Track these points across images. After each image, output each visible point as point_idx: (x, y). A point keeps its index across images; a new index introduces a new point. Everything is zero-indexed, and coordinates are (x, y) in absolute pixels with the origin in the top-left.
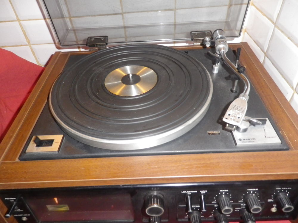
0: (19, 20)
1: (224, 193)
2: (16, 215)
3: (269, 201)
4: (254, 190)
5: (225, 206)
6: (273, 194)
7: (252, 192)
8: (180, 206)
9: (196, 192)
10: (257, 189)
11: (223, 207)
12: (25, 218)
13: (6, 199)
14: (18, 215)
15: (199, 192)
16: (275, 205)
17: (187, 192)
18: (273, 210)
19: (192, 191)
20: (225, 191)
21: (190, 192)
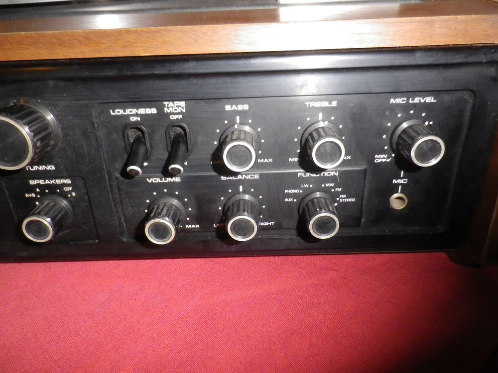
1: (238, 119)
9: (154, 111)
15: (162, 115)
16: (401, 181)
17: (128, 112)
18: (397, 202)
19: (142, 111)
20: (240, 107)
21: (137, 115)
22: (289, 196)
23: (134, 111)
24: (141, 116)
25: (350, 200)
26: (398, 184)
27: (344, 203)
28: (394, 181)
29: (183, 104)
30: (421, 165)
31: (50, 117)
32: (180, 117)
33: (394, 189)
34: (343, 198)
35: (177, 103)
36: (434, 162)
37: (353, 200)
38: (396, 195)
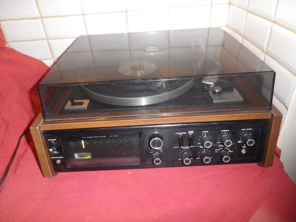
0: (48, 39)
1: (205, 134)
2: (53, 158)
3: (239, 142)
4: (226, 131)
5: (206, 141)
6: (240, 136)
7: (225, 133)
8: (174, 147)
9: (186, 133)
10: (228, 130)
11: (205, 141)
12: (59, 160)
13: (49, 140)
14: (54, 158)
15: (188, 134)
16: (244, 147)
17: (179, 133)
18: (243, 151)
19: (183, 133)
20: (206, 132)
21: (181, 134)
22: (216, 151)
23: (181, 133)
24: (182, 134)
25: (232, 152)
26: (244, 148)
27: (230, 152)
28: (243, 147)
29: (193, 131)
30: (249, 145)
31: (156, 132)
32: (192, 134)
33: (243, 149)
34: (230, 151)
35: (191, 131)
36: (252, 145)
37: (232, 151)
38: (243, 150)
